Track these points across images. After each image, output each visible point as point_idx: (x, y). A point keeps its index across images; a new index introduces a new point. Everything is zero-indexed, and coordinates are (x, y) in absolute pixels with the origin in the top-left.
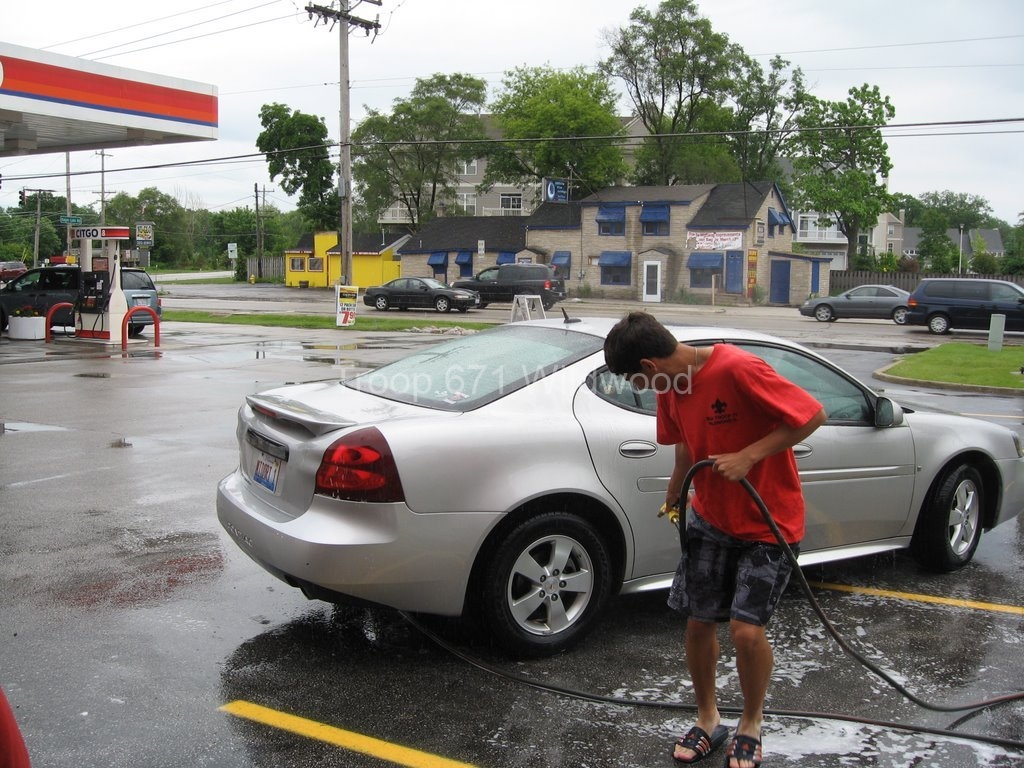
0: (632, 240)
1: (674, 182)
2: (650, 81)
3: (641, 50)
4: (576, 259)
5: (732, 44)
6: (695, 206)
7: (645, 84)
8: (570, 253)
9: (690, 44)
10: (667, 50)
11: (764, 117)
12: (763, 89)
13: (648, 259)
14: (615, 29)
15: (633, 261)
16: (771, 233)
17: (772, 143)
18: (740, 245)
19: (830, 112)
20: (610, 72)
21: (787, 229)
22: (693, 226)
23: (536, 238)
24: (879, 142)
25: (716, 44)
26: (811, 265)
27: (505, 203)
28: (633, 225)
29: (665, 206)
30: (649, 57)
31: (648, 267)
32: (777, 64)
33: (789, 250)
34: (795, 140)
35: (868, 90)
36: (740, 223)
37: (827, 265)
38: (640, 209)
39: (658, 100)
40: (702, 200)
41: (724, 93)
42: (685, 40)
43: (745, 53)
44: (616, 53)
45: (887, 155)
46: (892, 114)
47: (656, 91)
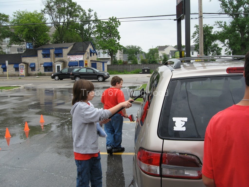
0: (52, 59)
1: (64, 43)
2: (56, 15)
3: (53, 6)
4: (37, 65)
5: (78, 5)
6: (70, 49)
7: (54, 16)
8: (35, 63)
9: (66, 4)
10: (60, 6)
11: (87, 25)
12: (87, 17)
13: (57, 64)
15: (53, 65)
16: (91, 55)
17: (90, 32)
18: (83, 59)
19: (104, 24)
20: (45, 13)
21: (95, 54)
22: (69, 54)
23: (25, 60)
24: (117, 31)
25: (73, 4)
26: (102, 64)
27: (18, 50)
28: (52, 54)
29: (61, 49)
30: (55, 8)
31: (57, 66)
32: (90, 11)
33: (96, 60)
34: (96, 31)
35: (113, 18)
36: (82, 53)
37: (106, 63)
38: (54, 50)
39: (58, 20)
40: (72, 47)
41: (76, 18)
43: (81, 7)
44: (46, 7)
45: (119, 35)
46: (120, 24)
47: (57, 18)
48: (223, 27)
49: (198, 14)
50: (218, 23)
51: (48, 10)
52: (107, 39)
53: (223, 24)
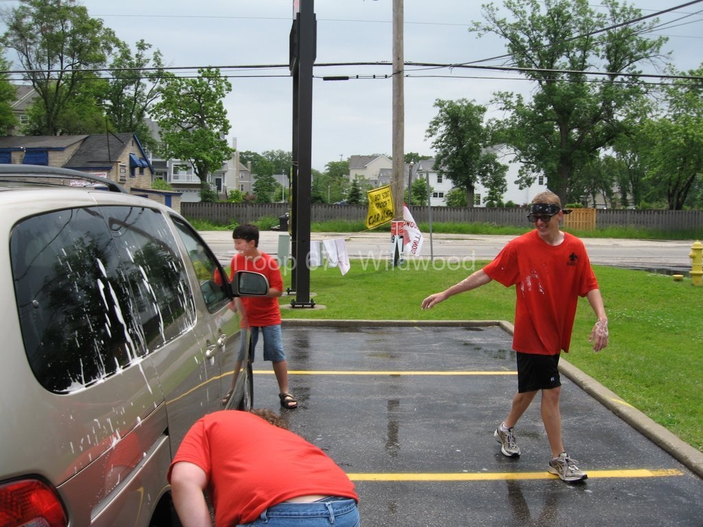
1: (61, 134)
2: (37, 53)
3: (30, 28)
5: (106, 28)
6: (69, 152)
7: (34, 55)
9: (69, 23)
10: (51, 28)
11: (133, 87)
12: (131, 64)
14: (8, 9)
16: (132, 174)
17: (141, 107)
19: (185, 86)
20: (6, 45)
21: (146, 171)
24: (221, 109)
25: (90, 26)
26: (164, 198)
29: (45, 151)
30: (37, 33)
32: (141, 46)
34: (160, 106)
35: (211, 70)
36: (106, 165)
37: (178, 198)
38: (23, 154)
39: (45, 67)
40: (76, 147)
42: (65, 20)
43: (116, 36)
44: (10, 29)
45: (226, 118)
46: (229, 90)
47: (43, 60)
48: (514, 108)
49: (391, 64)
50: (502, 96)
51: (16, 37)
52: (190, 130)
53: (514, 100)
